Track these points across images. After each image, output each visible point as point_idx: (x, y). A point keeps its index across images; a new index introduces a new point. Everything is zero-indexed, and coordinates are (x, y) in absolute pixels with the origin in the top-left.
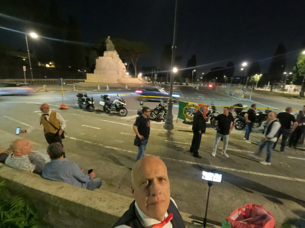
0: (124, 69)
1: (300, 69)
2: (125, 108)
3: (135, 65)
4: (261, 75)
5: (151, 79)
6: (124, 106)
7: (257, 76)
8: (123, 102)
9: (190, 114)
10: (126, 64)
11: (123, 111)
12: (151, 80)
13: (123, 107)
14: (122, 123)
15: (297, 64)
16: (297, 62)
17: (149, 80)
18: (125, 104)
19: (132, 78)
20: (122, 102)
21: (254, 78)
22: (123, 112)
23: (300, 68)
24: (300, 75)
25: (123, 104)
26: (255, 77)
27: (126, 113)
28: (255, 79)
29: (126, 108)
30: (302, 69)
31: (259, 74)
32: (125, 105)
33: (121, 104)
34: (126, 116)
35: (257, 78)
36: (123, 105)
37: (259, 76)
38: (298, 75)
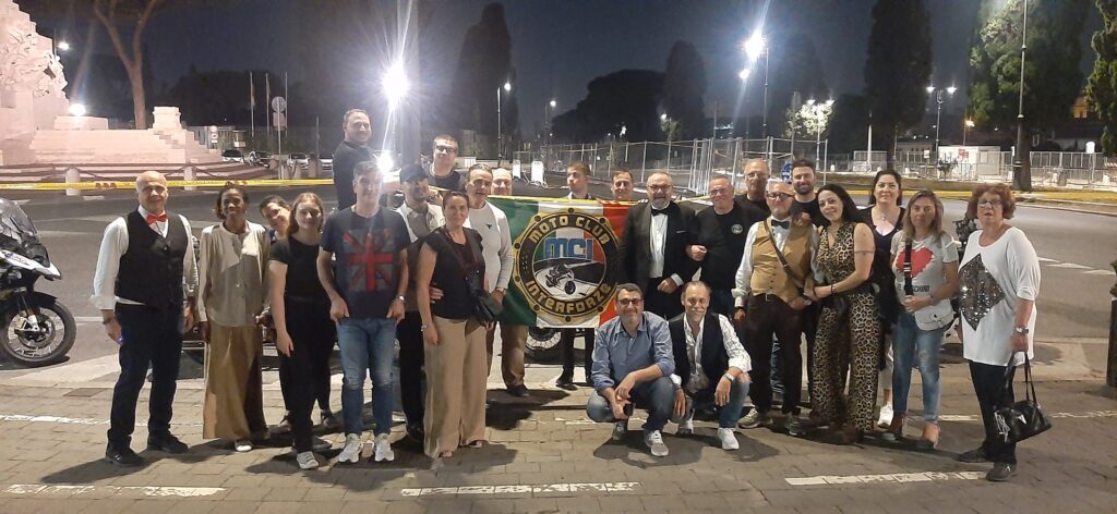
0: (48, 72)
1: (999, 62)
2: (49, 301)
3: (132, 58)
4: (830, 103)
5: (246, 137)
6: (40, 286)
7: (814, 108)
8: (33, 251)
9: (563, 283)
10: (64, 46)
11: (33, 319)
12: (247, 149)
13: (31, 294)
14: (29, 413)
15: (984, 38)
16: (980, 27)
17: (237, 144)
18: (53, 270)
19: (111, 127)
20: (19, 251)
21: (801, 121)
22: (35, 328)
23: (999, 55)
24: (1004, 86)
25: (33, 265)
26: (805, 112)
27: (59, 339)
28: (806, 123)
29: (59, 301)
30: (1006, 61)
31: (820, 100)
32: (50, 277)
33: (11, 268)
34: (59, 358)
35: (815, 117)
36: (30, 276)
37: (821, 107)
38: (994, 86)
